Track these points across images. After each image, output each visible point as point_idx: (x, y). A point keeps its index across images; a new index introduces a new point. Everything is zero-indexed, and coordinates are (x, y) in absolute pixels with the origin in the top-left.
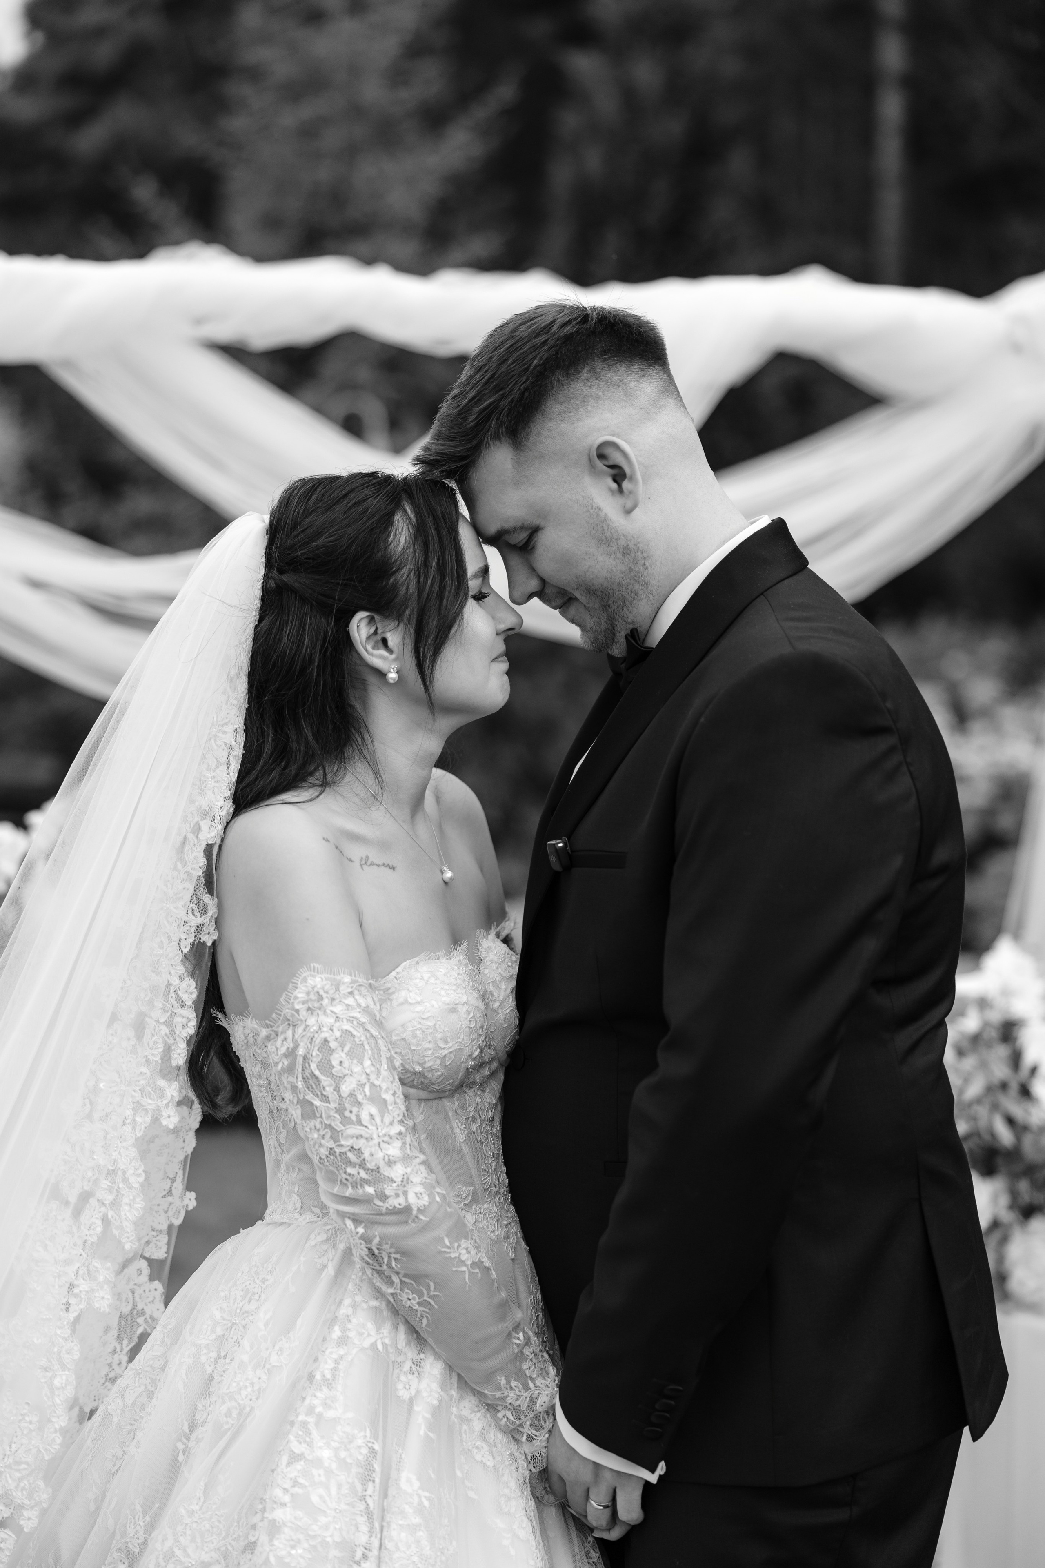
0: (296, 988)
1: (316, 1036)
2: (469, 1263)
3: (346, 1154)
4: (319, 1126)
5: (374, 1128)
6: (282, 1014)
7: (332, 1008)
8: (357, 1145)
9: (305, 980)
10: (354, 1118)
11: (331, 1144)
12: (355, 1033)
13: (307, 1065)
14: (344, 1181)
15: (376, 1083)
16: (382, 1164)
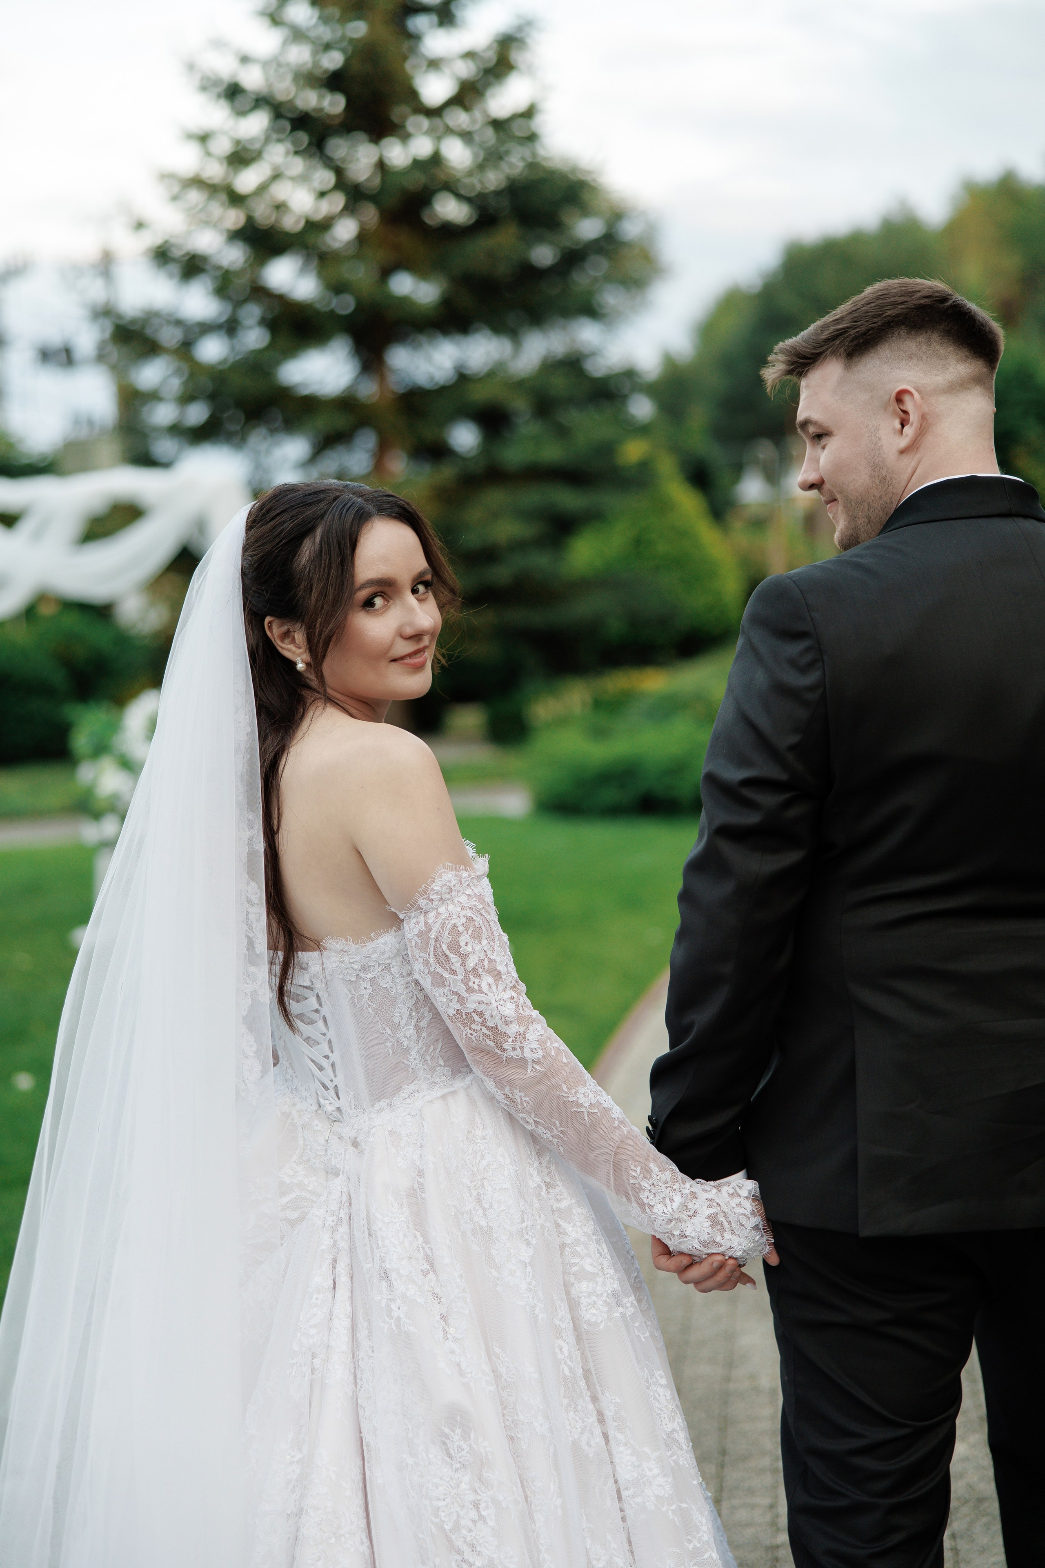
0: (434, 882)
1: (447, 922)
2: (587, 1105)
3: (471, 1014)
4: (447, 992)
5: (492, 995)
6: (417, 904)
7: (457, 899)
8: (481, 1008)
9: (440, 876)
10: (476, 987)
11: (458, 1006)
12: (475, 918)
13: (438, 945)
14: (469, 1036)
15: (492, 957)
16: (499, 1023)
